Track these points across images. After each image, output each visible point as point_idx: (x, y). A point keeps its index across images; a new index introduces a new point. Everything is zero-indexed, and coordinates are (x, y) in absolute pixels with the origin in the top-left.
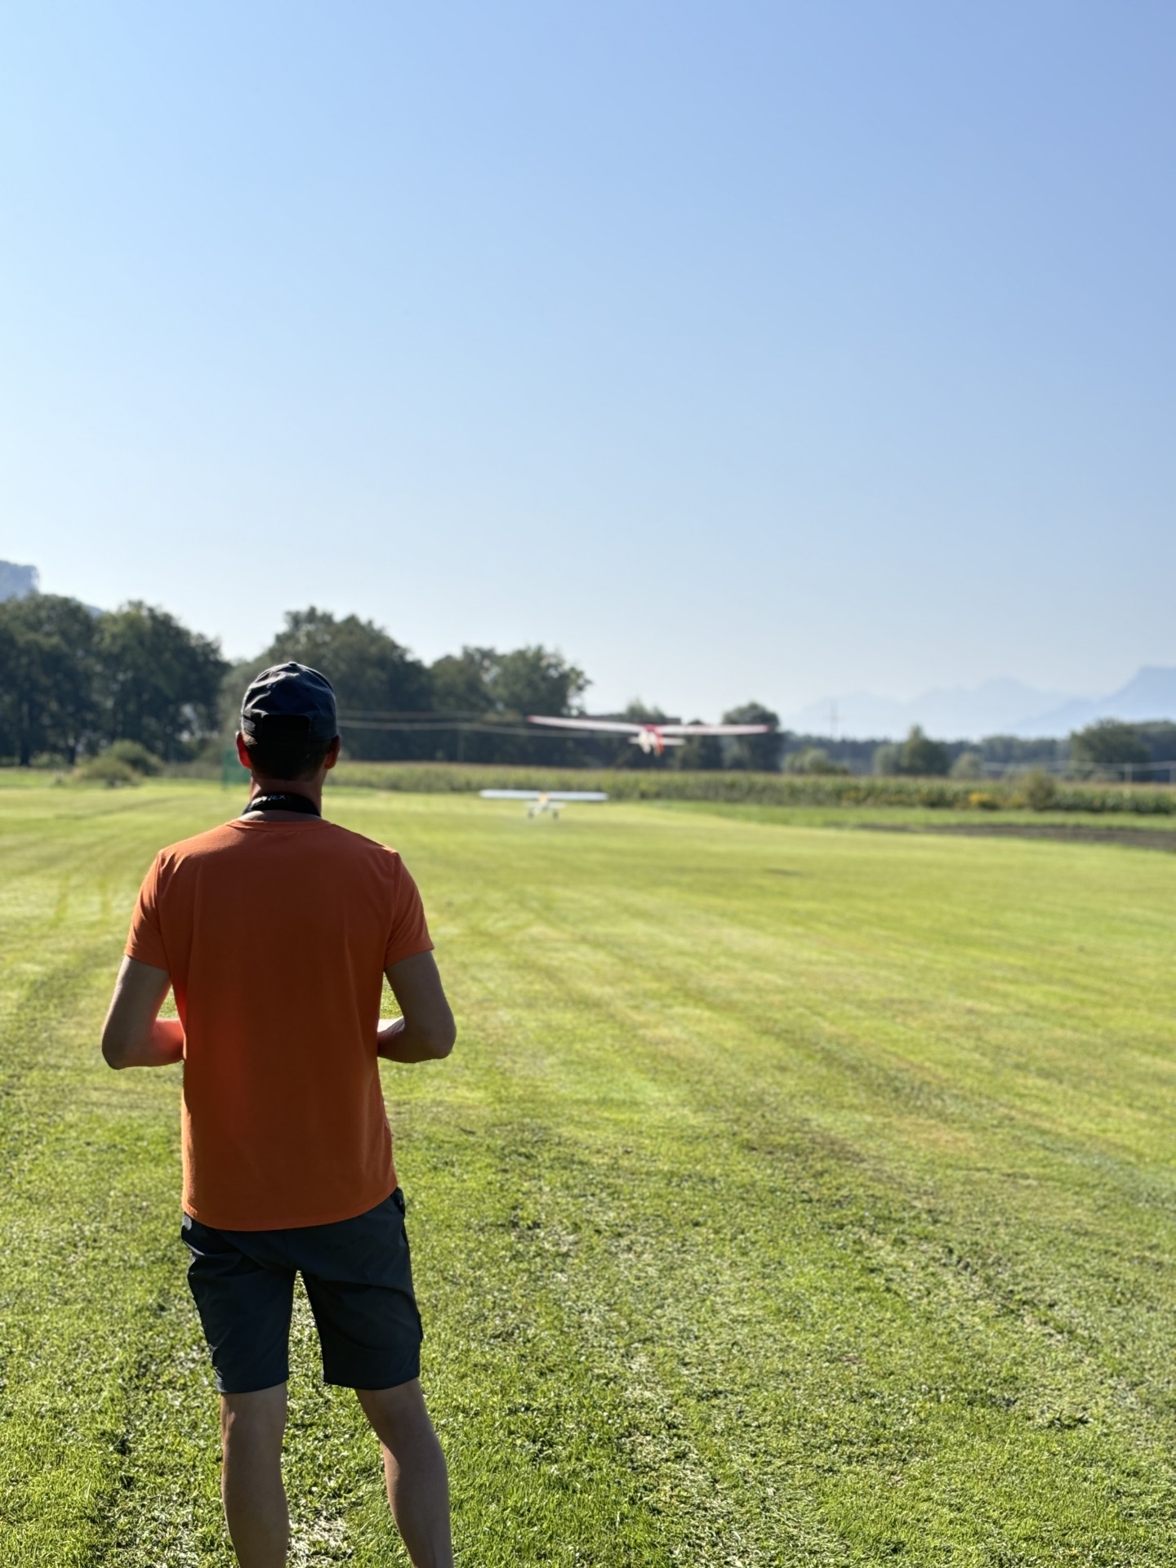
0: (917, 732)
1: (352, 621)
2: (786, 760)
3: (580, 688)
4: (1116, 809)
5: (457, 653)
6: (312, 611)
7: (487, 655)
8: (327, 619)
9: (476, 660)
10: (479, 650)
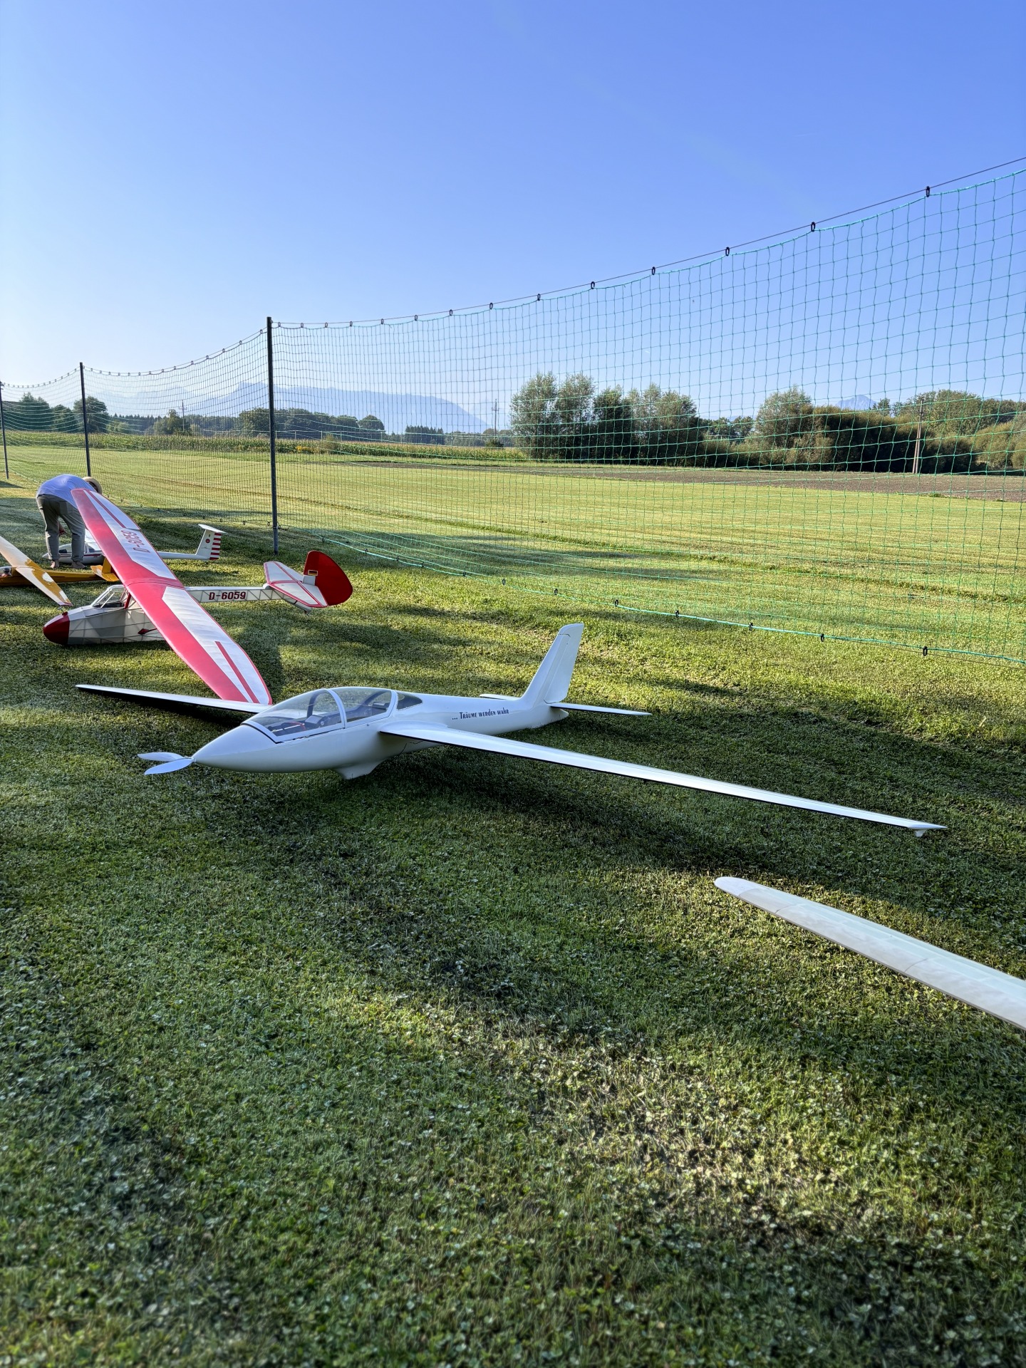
2: (109, 427)
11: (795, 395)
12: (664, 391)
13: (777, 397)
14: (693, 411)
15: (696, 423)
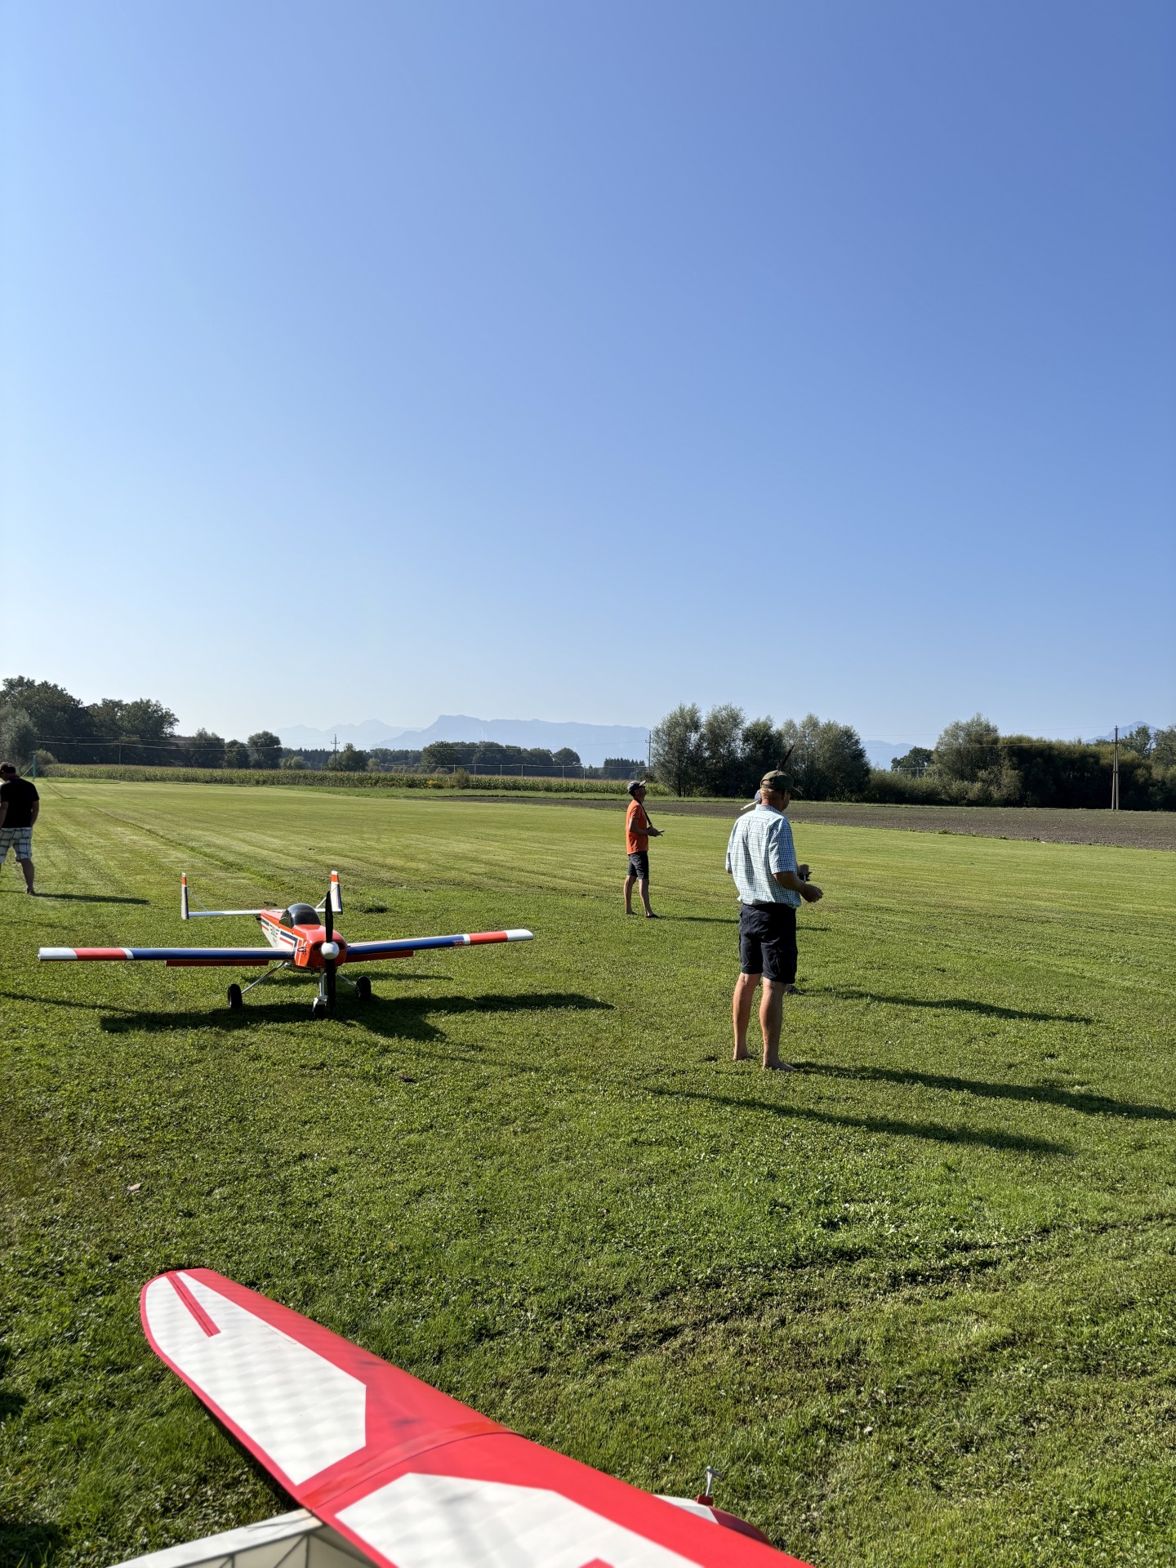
0: (350, 747)
1: (45, 685)
2: (282, 761)
3: (171, 724)
4: (496, 788)
5: (100, 703)
6: (21, 678)
7: (118, 705)
8: (30, 684)
9: (112, 706)
10: (111, 701)
11: (980, 724)
12: (823, 721)
13: (957, 726)
15: (859, 755)
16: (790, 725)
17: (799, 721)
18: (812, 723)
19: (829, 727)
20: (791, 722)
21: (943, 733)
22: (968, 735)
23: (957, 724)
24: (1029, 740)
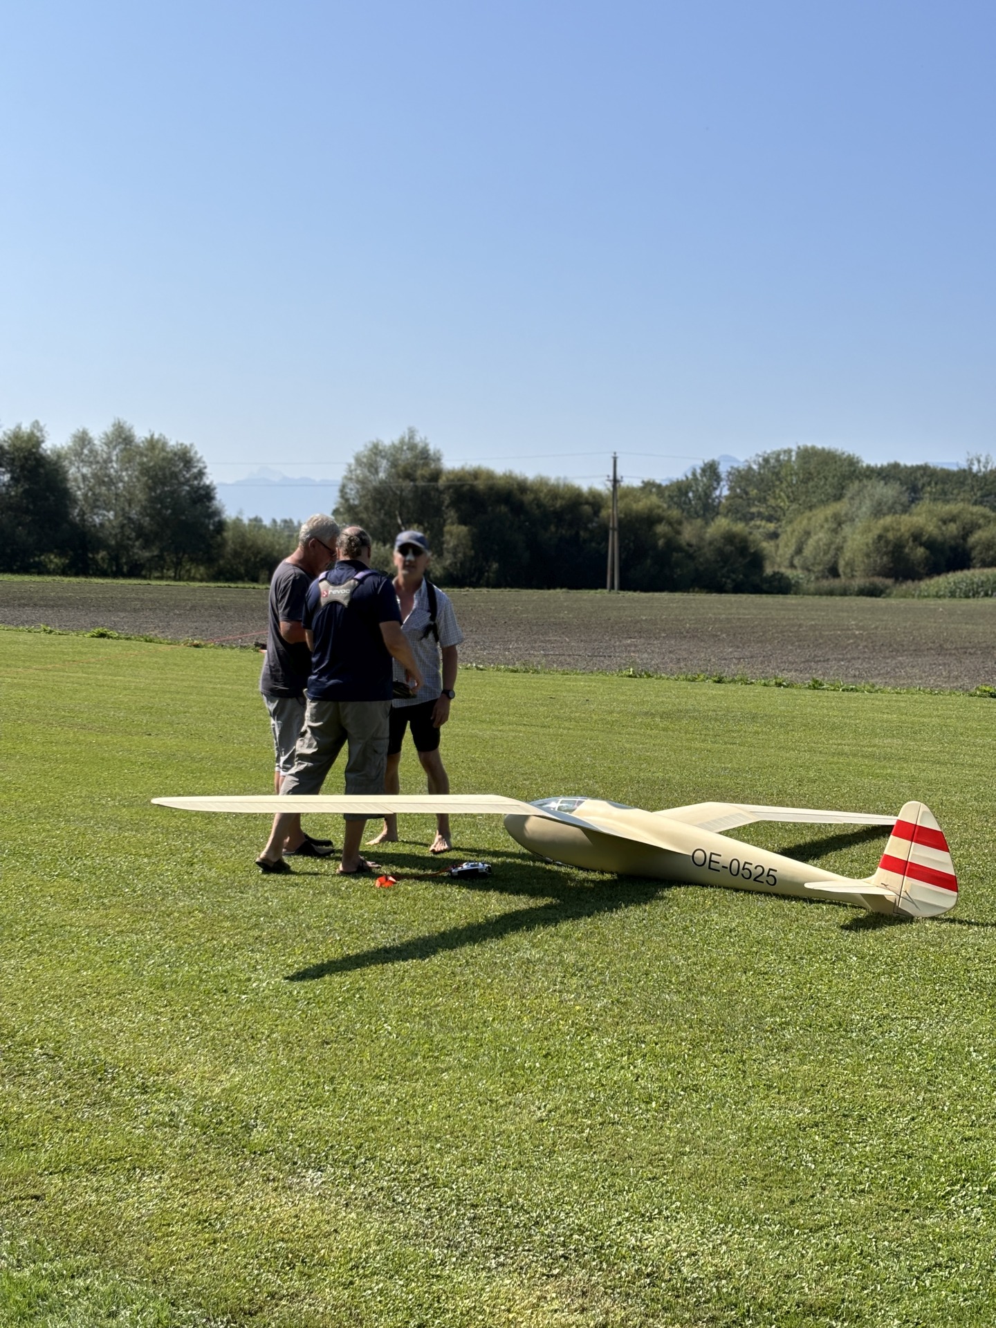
11: (412, 447)
12: (141, 434)
13: (376, 450)
14: (201, 474)
15: (205, 495)
16: (83, 439)
17: (98, 432)
18: (122, 437)
19: (152, 444)
20: (85, 433)
21: (352, 461)
22: (394, 464)
23: (376, 446)
24: (490, 475)
